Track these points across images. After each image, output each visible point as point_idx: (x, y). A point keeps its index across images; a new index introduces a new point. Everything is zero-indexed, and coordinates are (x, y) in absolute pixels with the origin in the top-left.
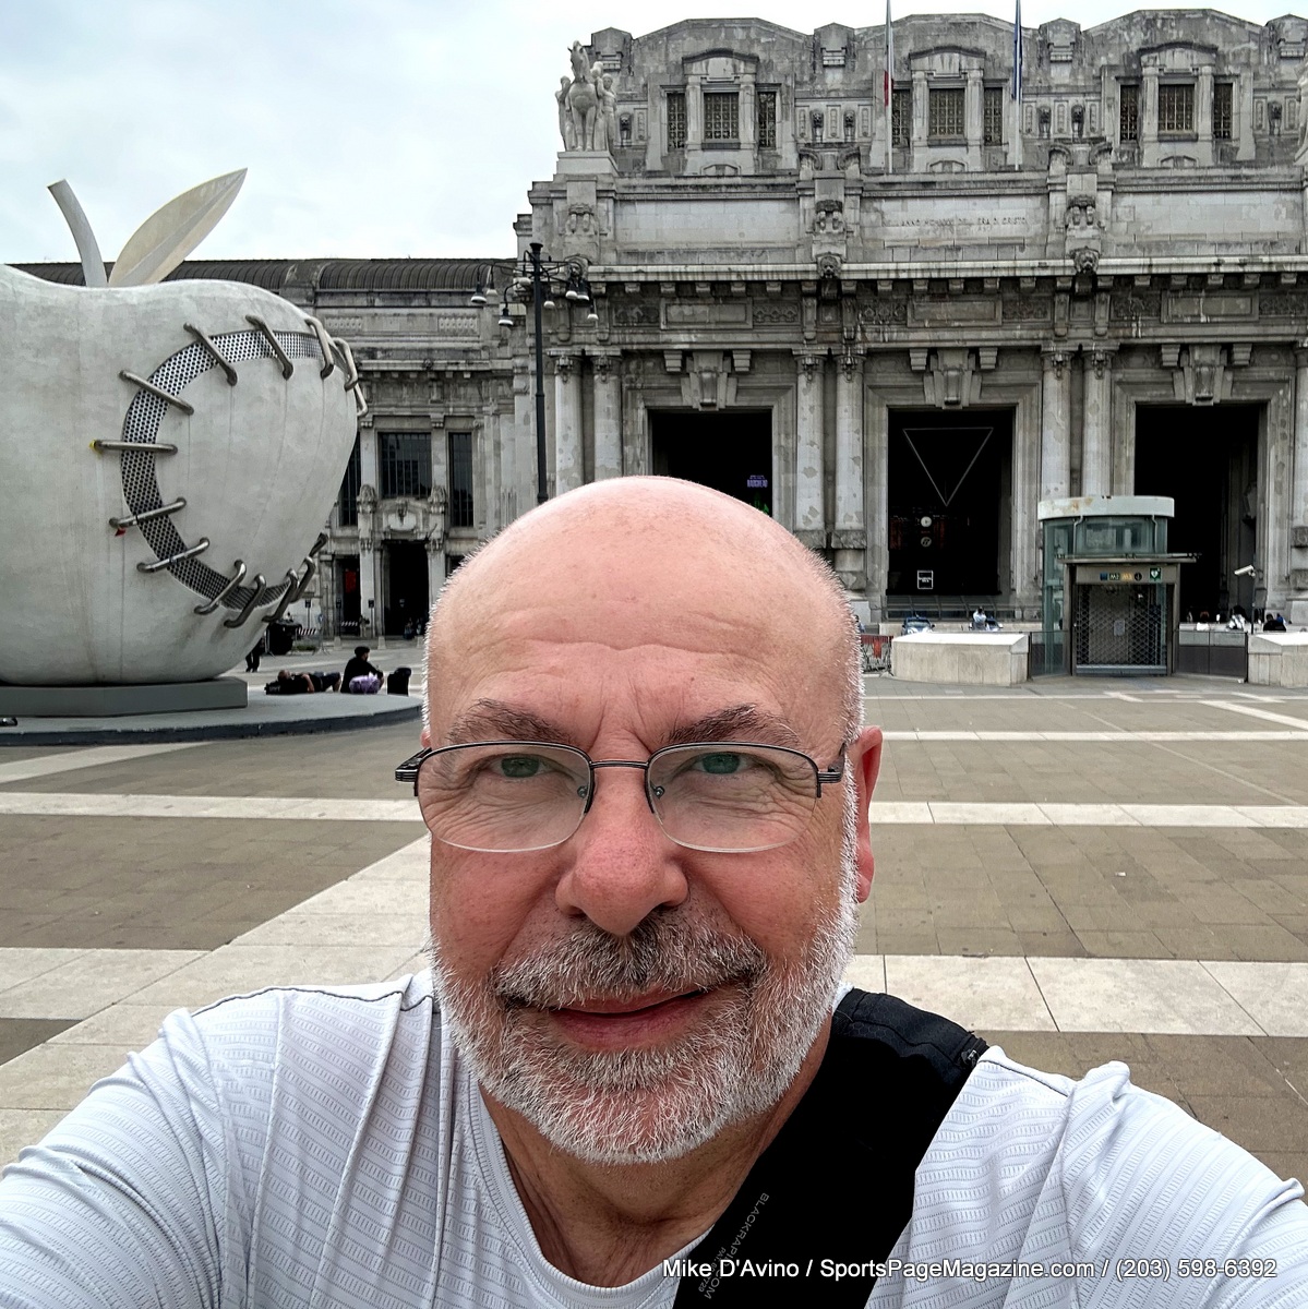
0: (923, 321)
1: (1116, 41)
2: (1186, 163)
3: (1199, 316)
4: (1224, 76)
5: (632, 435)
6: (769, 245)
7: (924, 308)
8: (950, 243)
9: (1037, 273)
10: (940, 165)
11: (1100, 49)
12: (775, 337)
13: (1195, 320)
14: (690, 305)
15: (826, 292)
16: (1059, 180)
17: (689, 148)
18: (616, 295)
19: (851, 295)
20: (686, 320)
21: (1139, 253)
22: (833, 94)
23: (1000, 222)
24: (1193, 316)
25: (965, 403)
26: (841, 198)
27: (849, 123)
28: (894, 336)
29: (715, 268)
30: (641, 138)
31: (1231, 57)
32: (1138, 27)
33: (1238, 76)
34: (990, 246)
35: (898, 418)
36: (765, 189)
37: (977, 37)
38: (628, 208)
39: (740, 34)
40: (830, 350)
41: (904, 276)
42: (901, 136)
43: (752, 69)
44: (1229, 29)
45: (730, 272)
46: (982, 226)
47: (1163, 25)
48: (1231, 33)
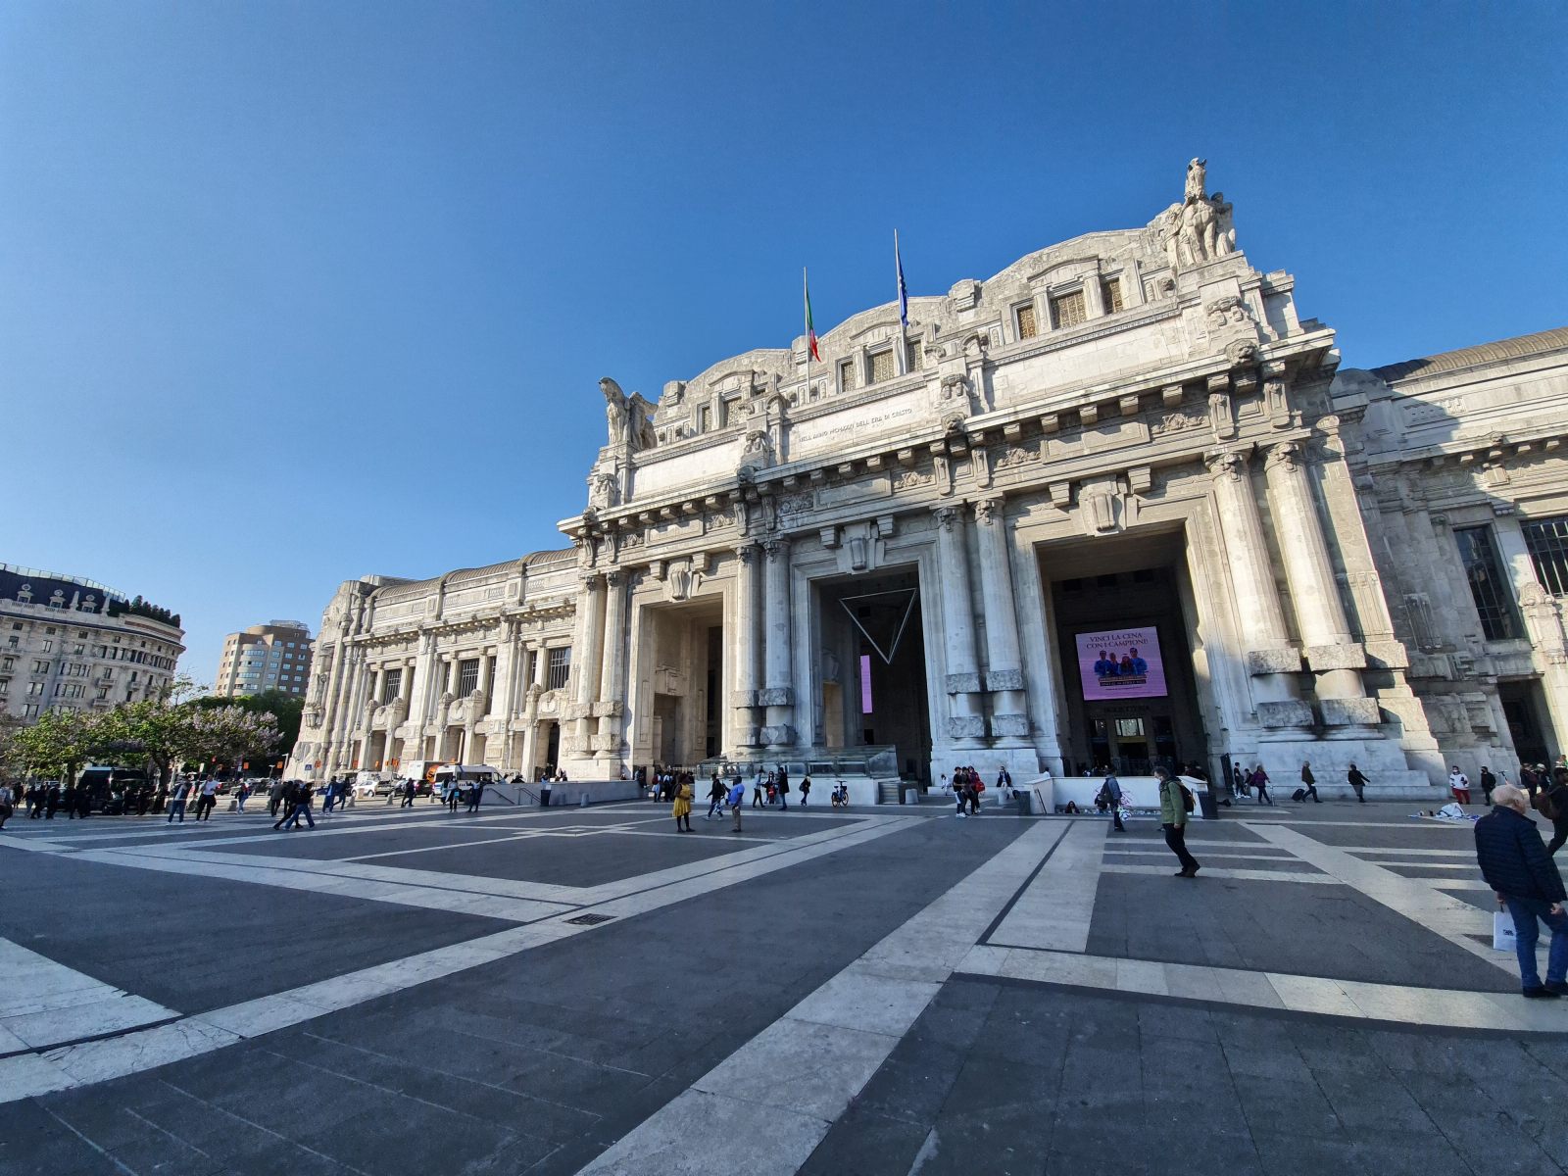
0: (826, 504)
1: (1009, 281)
3: (1082, 450)
4: (1110, 274)
7: (828, 495)
8: (850, 442)
9: (910, 443)
12: (720, 538)
13: (1077, 455)
14: (664, 527)
16: (933, 371)
18: (620, 529)
19: (767, 495)
20: (662, 537)
22: (801, 379)
23: (890, 417)
24: (1075, 451)
25: (871, 567)
26: (765, 429)
28: (807, 521)
31: (1113, 259)
32: (1028, 265)
33: (1121, 270)
34: (881, 437)
35: (819, 589)
38: (638, 472)
39: (746, 361)
40: (756, 541)
41: (804, 469)
43: (749, 377)
46: (876, 424)
47: (1048, 258)
48: (1111, 243)
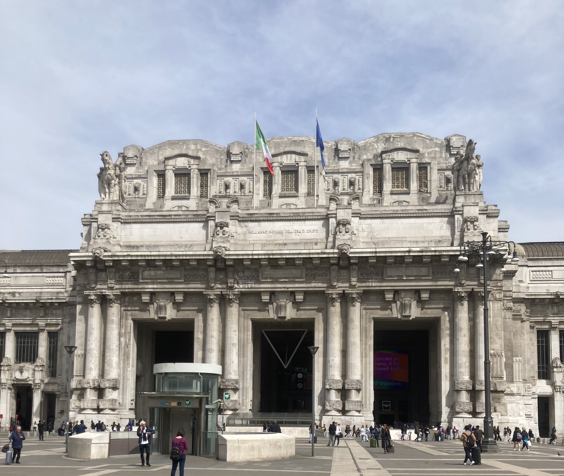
0: (267, 279)
1: (371, 148)
2: (405, 204)
3: (402, 276)
4: (423, 163)
5: (125, 332)
6: (195, 243)
7: (268, 272)
8: (281, 242)
9: (321, 256)
10: (285, 205)
11: (363, 152)
12: (196, 287)
13: (400, 278)
14: (154, 270)
15: (219, 265)
16: (334, 212)
17: (166, 198)
18: (119, 266)
19: (230, 266)
20: (152, 277)
21: (374, 246)
22: (235, 174)
23: (306, 231)
24: (399, 276)
25: (288, 317)
26: (228, 221)
27: (242, 187)
28: (253, 286)
29: (165, 253)
30: (144, 194)
31: (426, 155)
32: (382, 141)
33: (430, 163)
34: (300, 243)
35: (257, 325)
36: (192, 217)
37: (304, 147)
38: (128, 226)
39: (193, 147)
40: (221, 292)
41: (256, 257)
42: (269, 193)
43: (197, 162)
44: (425, 141)
45: (172, 255)
46: (298, 233)
47: (393, 140)
48: (426, 143)
